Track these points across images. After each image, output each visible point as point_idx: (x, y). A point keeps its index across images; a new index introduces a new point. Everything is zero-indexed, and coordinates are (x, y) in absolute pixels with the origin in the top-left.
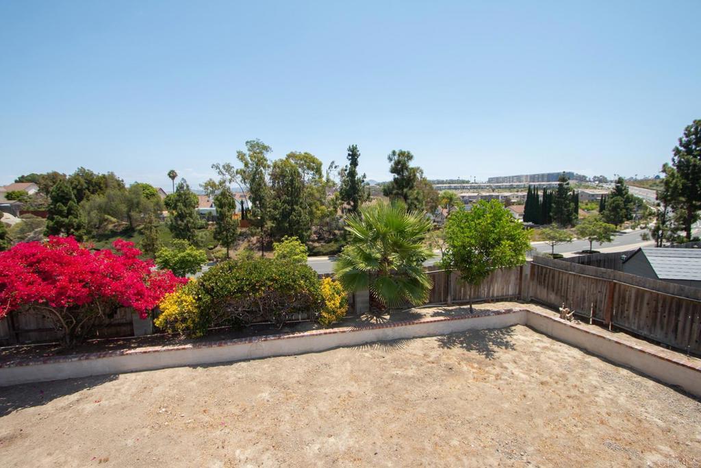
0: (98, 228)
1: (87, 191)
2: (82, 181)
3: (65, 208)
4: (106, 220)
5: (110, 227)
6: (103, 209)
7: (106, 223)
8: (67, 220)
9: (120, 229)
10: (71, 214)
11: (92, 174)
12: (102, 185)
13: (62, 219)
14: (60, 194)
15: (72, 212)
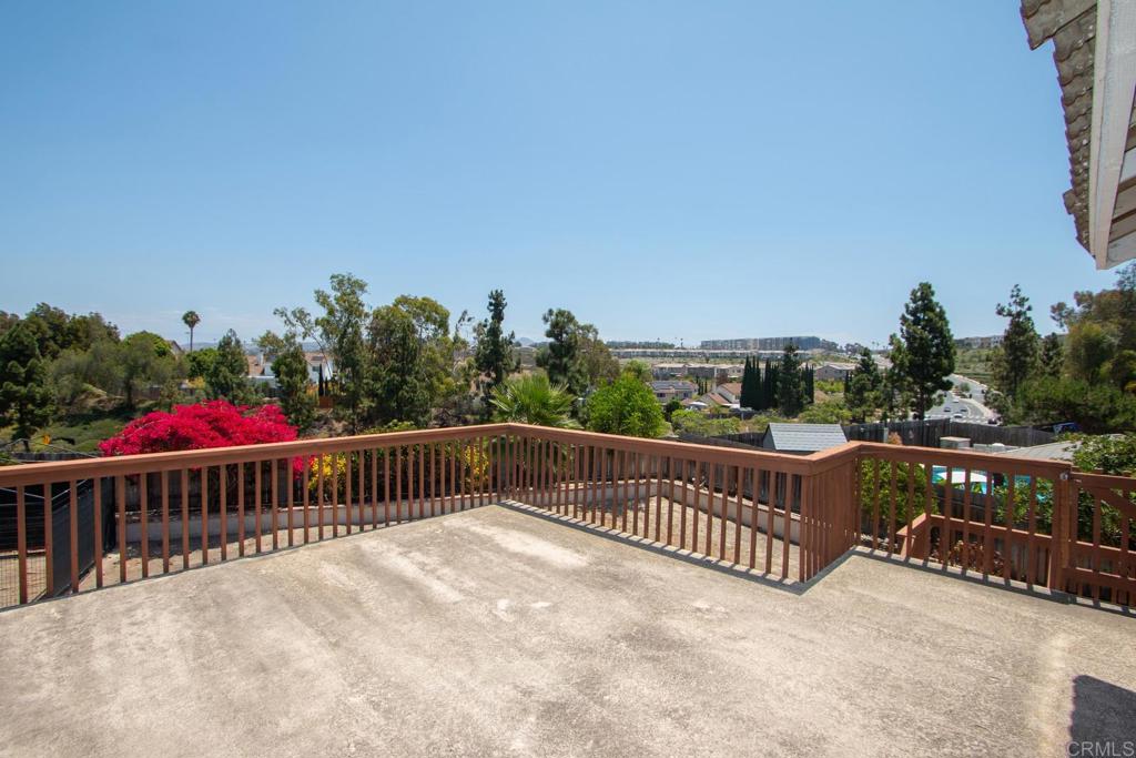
0: (69, 404)
1: (52, 343)
2: (45, 326)
3: (22, 370)
4: (84, 391)
5: (91, 402)
6: (86, 374)
7: (83, 397)
8: (23, 390)
9: (110, 407)
10: (33, 380)
11: (62, 315)
12: (80, 334)
13: (15, 388)
14: (16, 348)
15: (35, 376)
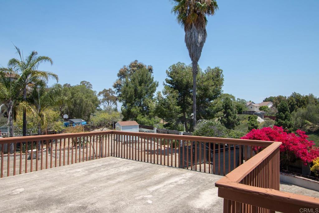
0: (301, 128)
1: (296, 106)
2: (294, 100)
3: (284, 115)
4: (306, 123)
5: (308, 128)
6: (304, 117)
7: (305, 125)
8: (284, 122)
9: (314, 129)
10: (287, 119)
11: (300, 96)
12: (305, 102)
13: (282, 121)
14: (282, 108)
15: (287, 117)
